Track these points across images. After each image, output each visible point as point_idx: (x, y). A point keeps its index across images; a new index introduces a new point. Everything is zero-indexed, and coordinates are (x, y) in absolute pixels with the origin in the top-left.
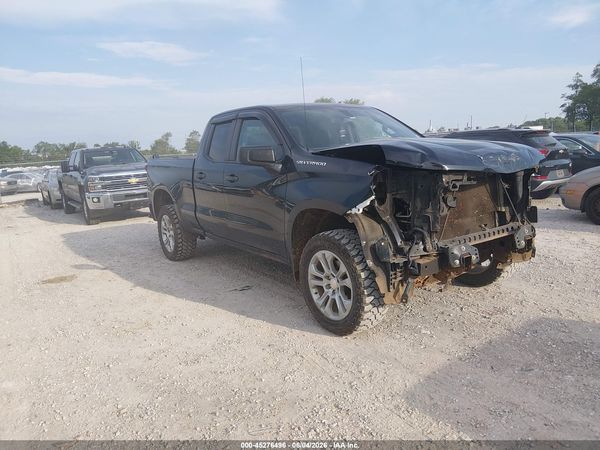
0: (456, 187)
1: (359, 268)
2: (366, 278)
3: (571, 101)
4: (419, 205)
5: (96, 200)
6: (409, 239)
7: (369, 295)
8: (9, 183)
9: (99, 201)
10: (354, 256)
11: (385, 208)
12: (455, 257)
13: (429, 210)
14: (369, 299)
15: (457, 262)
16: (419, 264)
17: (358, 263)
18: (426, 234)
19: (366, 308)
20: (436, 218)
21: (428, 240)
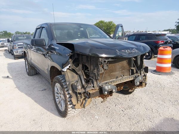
0: (106, 62)
1: (66, 93)
2: (69, 98)
3: (178, 24)
4: (92, 68)
5: (16, 52)
6: (87, 82)
7: (70, 104)
8: (2, 44)
9: (17, 52)
10: (65, 88)
11: (79, 68)
12: (105, 91)
13: (96, 71)
14: (70, 106)
15: (106, 93)
16: (90, 93)
17: (66, 91)
18: (94, 80)
19: (69, 110)
20: (98, 75)
21: (95, 83)
